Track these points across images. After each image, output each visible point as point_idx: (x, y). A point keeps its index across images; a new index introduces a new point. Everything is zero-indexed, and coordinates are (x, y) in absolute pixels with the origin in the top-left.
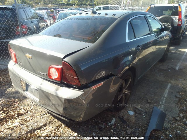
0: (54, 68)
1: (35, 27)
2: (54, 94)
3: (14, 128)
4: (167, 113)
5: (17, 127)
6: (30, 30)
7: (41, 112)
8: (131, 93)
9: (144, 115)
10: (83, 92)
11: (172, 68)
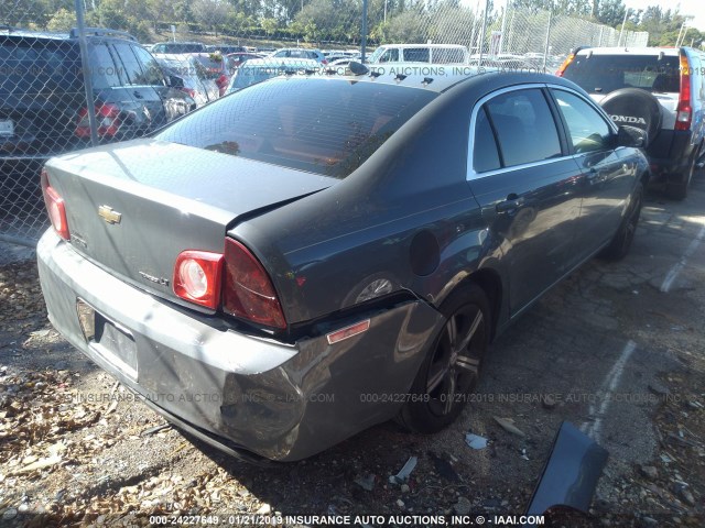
0: (196, 260)
1: (147, 112)
2: (191, 354)
3: (44, 474)
4: (612, 448)
5: (52, 472)
6: (129, 122)
7: (147, 422)
8: (480, 367)
9: (524, 451)
10: (294, 353)
11: (648, 283)
